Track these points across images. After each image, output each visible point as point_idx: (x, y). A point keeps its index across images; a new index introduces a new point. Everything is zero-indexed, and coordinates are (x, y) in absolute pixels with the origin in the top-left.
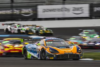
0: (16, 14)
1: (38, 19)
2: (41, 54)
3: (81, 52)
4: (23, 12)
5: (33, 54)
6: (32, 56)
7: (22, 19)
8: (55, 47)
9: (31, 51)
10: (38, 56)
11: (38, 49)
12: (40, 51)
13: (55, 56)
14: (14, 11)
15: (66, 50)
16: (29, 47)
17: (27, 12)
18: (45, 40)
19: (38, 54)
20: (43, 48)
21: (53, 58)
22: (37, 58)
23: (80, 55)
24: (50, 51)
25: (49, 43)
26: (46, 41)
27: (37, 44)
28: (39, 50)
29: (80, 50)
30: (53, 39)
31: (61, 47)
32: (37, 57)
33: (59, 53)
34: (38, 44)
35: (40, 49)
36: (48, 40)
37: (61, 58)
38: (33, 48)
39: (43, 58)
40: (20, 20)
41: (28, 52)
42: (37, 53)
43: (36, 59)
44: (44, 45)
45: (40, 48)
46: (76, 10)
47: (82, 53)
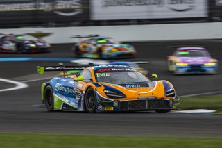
0: (42, 11)
1: (92, 23)
2: (84, 99)
3: (173, 95)
4: (59, 7)
5: (66, 100)
6: (65, 105)
7: (57, 22)
8: (116, 85)
9: (62, 93)
10: (79, 104)
11: (78, 89)
12: (84, 92)
13: (116, 104)
14: (40, 6)
15: (142, 90)
16: (58, 85)
17: (68, 6)
18: (93, 68)
19: (78, 99)
20: (89, 87)
21: (112, 109)
22: (75, 109)
23: (171, 102)
24: (106, 93)
25: (103, 75)
26: (96, 71)
27: (76, 79)
28: (82, 91)
29: (173, 91)
30: (111, 68)
31: (128, 84)
32: (77, 107)
33: (126, 97)
34: (79, 78)
35: (84, 89)
36: (100, 69)
37: (129, 109)
38: (66, 87)
39: (90, 109)
40: (54, 24)
41: (55, 95)
42: (75, 98)
43: (74, 111)
44: (92, 80)
45: (82, 86)
46: (177, 3)
47: (177, 97)
